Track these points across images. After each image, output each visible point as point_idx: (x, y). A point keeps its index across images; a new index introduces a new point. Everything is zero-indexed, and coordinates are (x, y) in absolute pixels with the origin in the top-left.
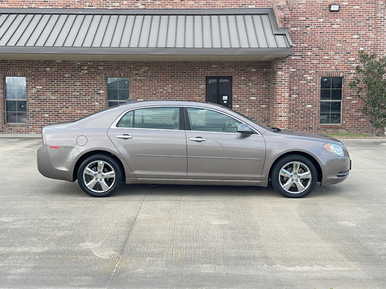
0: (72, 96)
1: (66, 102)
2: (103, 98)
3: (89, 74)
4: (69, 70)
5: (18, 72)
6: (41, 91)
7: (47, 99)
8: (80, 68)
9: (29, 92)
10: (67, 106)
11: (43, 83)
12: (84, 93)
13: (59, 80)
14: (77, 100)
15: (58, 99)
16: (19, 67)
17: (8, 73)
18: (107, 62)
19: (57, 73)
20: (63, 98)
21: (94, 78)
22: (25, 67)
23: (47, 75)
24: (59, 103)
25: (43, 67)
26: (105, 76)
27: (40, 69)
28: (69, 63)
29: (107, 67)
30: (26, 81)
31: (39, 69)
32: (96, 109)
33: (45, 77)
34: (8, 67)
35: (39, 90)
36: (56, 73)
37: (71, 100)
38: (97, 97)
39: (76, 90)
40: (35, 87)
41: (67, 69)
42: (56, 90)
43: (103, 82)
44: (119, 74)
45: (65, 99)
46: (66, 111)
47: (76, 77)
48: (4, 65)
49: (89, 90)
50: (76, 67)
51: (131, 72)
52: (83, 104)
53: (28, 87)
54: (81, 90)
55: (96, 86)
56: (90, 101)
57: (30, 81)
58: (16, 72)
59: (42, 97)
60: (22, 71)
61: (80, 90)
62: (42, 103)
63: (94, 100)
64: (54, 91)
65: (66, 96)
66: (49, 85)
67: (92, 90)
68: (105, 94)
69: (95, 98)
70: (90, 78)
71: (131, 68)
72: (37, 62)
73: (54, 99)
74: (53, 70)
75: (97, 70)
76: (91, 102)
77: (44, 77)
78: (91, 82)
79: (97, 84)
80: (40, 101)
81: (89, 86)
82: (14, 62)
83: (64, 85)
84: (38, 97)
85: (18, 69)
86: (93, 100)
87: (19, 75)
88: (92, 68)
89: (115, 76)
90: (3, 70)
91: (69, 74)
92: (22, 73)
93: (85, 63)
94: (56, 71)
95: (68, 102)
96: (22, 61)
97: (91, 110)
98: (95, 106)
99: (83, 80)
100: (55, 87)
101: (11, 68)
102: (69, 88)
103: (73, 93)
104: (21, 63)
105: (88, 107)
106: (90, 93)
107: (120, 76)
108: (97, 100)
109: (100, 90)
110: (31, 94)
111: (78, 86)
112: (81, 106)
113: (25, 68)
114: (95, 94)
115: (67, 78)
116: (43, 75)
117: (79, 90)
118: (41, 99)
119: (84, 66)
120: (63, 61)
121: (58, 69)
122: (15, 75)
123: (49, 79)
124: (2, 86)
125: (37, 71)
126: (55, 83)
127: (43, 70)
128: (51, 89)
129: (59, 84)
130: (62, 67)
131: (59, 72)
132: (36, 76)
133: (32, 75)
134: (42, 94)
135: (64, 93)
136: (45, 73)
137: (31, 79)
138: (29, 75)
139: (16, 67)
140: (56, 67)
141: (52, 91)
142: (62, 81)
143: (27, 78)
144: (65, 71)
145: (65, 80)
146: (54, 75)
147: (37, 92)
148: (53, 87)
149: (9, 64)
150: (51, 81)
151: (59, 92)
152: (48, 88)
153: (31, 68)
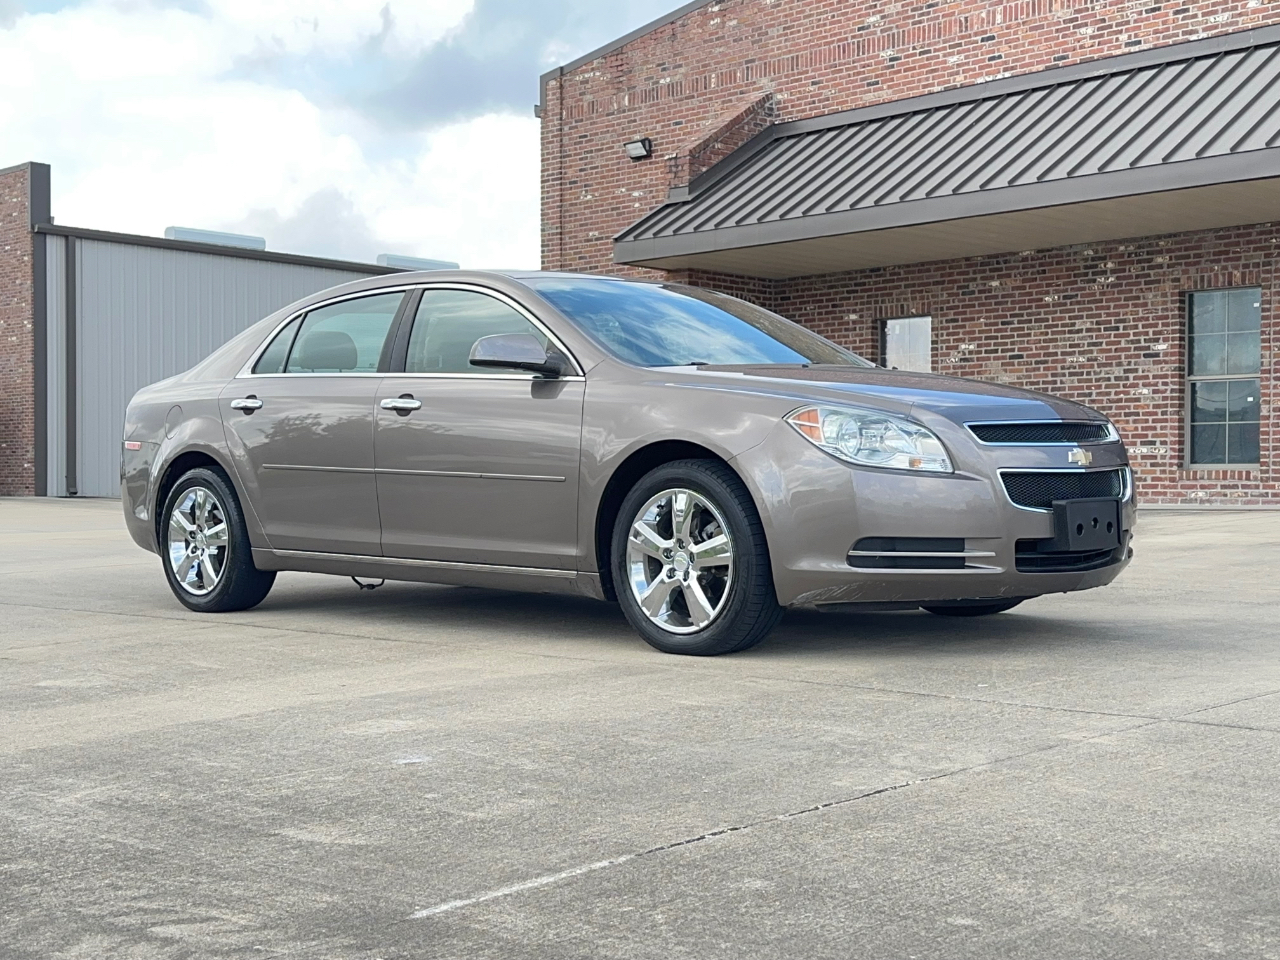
0: (1063, 368)
2: (1168, 369)
3: (1121, 285)
4: (1058, 278)
5: (911, 303)
6: (972, 360)
8: (1091, 267)
9: (940, 366)
11: (980, 332)
12: (1102, 358)
13: (1025, 318)
14: (1079, 381)
16: (914, 285)
17: (886, 308)
18: (1182, 237)
19: (1021, 295)
20: (1036, 376)
21: (1138, 298)
22: (929, 284)
23: (990, 304)
25: (982, 278)
26: (1175, 287)
27: (972, 286)
28: (1057, 256)
29: (1183, 253)
30: (933, 329)
31: (967, 287)
32: (1141, 411)
33: (987, 311)
34: (885, 288)
35: (967, 356)
36: (1017, 292)
37: (1062, 382)
38: (1146, 367)
39: (1078, 345)
40: (956, 347)
42: (1016, 353)
43: (1166, 310)
44: (1224, 275)
45: (1044, 383)
47: (1078, 303)
48: (876, 283)
49: (1119, 343)
50: (1078, 268)
51: (1269, 264)
52: (1098, 394)
53: (937, 349)
54: (1094, 344)
55: (1144, 326)
56: (1121, 383)
57: (942, 328)
58: (905, 304)
60: (922, 298)
61: (1089, 345)
63: (1135, 378)
64: (1011, 357)
65: (1045, 369)
66: (996, 338)
67: (1128, 342)
68: (1172, 354)
69: (1140, 373)
70: (1122, 302)
71: (1269, 248)
72: (963, 263)
74: (1010, 283)
75: (1149, 268)
76: (1124, 386)
77: (981, 312)
78: (1126, 314)
79: (1147, 319)
81: (1121, 331)
82: (902, 271)
83: (1042, 333)
85: (913, 292)
86: (1131, 381)
87: (914, 311)
88: (1132, 263)
89: (1209, 285)
90: (873, 300)
91: (1057, 292)
92: (923, 304)
93: (1111, 250)
94: (1018, 288)
96: (923, 266)
97: (1126, 415)
98: (1138, 400)
99: (1102, 308)
100: (1013, 343)
101: (895, 292)
102: (1056, 340)
103: (1069, 359)
104: (920, 271)
105: (1114, 405)
106: (1123, 354)
107: (1230, 283)
108: (1147, 377)
109: (1157, 340)
111: (1084, 334)
112: (1093, 401)
113: (932, 287)
114: (1138, 356)
115: (1051, 309)
116: (980, 305)
117: (1086, 348)
119: (1104, 258)
120: (1039, 251)
121: (1024, 281)
122: (903, 314)
123: (995, 317)
124: (870, 350)
125: (963, 294)
126: (1012, 330)
127: (981, 288)
128: (1003, 351)
129: (1026, 332)
130: (1035, 270)
131: (1028, 290)
132: (960, 310)
133: (948, 308)
134: (976, 370)
135: (1038, 359)
136: (986, 298)
137: (947, 321)
138: (942, 309)
139: (906, 286)
140: (1019, 274)
141: (1004, 358)
142: (1036, 321)
143: (936, 320)
144: (1044, 283)
145: (1042, 316)
146: (1013, 302)
147: (963, 364)
148: (1006, 344)
149: (888, 277)
150: (1003, 323)
151: (1025, 359)
152: (992, 348)
153: (946, 285)
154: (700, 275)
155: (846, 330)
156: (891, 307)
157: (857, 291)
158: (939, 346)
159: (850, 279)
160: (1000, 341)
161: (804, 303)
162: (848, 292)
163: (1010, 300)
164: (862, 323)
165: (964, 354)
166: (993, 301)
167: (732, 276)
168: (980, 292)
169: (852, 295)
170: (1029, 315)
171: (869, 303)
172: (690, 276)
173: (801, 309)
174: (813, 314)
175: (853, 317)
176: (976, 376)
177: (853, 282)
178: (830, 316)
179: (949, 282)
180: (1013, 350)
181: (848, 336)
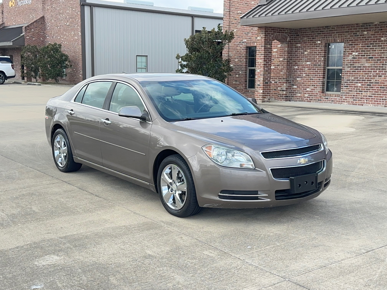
0: (386, 62)
1: (380, 69)
4: (386, 32)
5: (338, 38)
6: (356, 58)
7: (361, 67)
9: (346, 60)
10: (380, 74)
11: (360, 49)
13: (375, 45)
15: (372, 67)
16: (339, 32)
17: (330, 39)
19: (373, 37)
20: (377, 65)
22: (344, 32)
23: (363, 40)
24: (372, 71)
25: (361, 31)
27: (358, 33)
28: (386, 24)
30: (344, 47)
31: (356, 34)
33: (362, 42)
34: (330, 33)
35: (355, 57)
36: (372, 36)
37: (385, 67)
40: (352, 54)
41: (384, 32)
42: (371, 56)
45: (379, 67)
46: (378, 81)
48: (327, 31)
53: (345, 54)
57: (347, 47)
58: (336, 38)
59: (357, 65)
60: (342, 37)
62: (356, 71)
64: (369, 58)
65: (380, 62)
66: (365, 51)
72: (356, 25)
73: (369, 67)
74: (370, 33)
77: (360, 42)
80: (355, 69)
82: (335, 28)
83: (380, 50)
84: (354, 65)
85: (339, 35)
87: (338, 41)
90: (325, 37)
91: (386, 37)
92: (342, 39)
95: (382, 69)
96: (342, 26)
100: (370, 53)
101: (333, 34)
104: (341, 28)
110: (347, 62)
115: (383, 42)
116: (360, 40)
118: (356, 67)
120: (380, 23)
121: (375, 32)
122: (335, 42)
123: (365, 44)
124: (324, 54)
125: (355, 36)
126: (370, 49)
127: (361, 34)
128: (367, 56)
129: (375, 49)
130: (379, 29)
131: (376, 36)
132: (354, 41)
133: (350, 41)
134: (357, 62)
135: (378, 59)
136: (362, 38)
137: (349, 45)
138: (348, 41)
139: (336, 33)
140: (374, 30)
141: (367, 58)
142: (378, 46)
143: (345, 44)
144: (382, 33)
145: (380, 44)
146: (371, 39)
147: (353, 59)
148: (368, 53)
149: (331, 29)
150: (367, 46)
151: (374, 59)
152: (363, 54)
153: (349, 33)
154: (269, 28)
155: (317, 46)
156: (331, 39)
157: (321, 34)
158: (346, 53)
159: (319, 30)
160: (366, 52)
161: (304, 37)
162: (318, 34)
163: (370, 38)
164: (322, 44)
165: (354, 56)
166: (364, 39)
167: (280, 28)
168: (360, 35)
169: (319, 35)
170: (376, 44)
171: (324, 38)
172: (265, 29)
173: (302, 39)
174: (306, 41)
175: (319, 42)
176: (357, 63)
177: (319, 31)
178: (312, 42)
179: (351, 32)
180: (370, 55)
181: (317, 49)
